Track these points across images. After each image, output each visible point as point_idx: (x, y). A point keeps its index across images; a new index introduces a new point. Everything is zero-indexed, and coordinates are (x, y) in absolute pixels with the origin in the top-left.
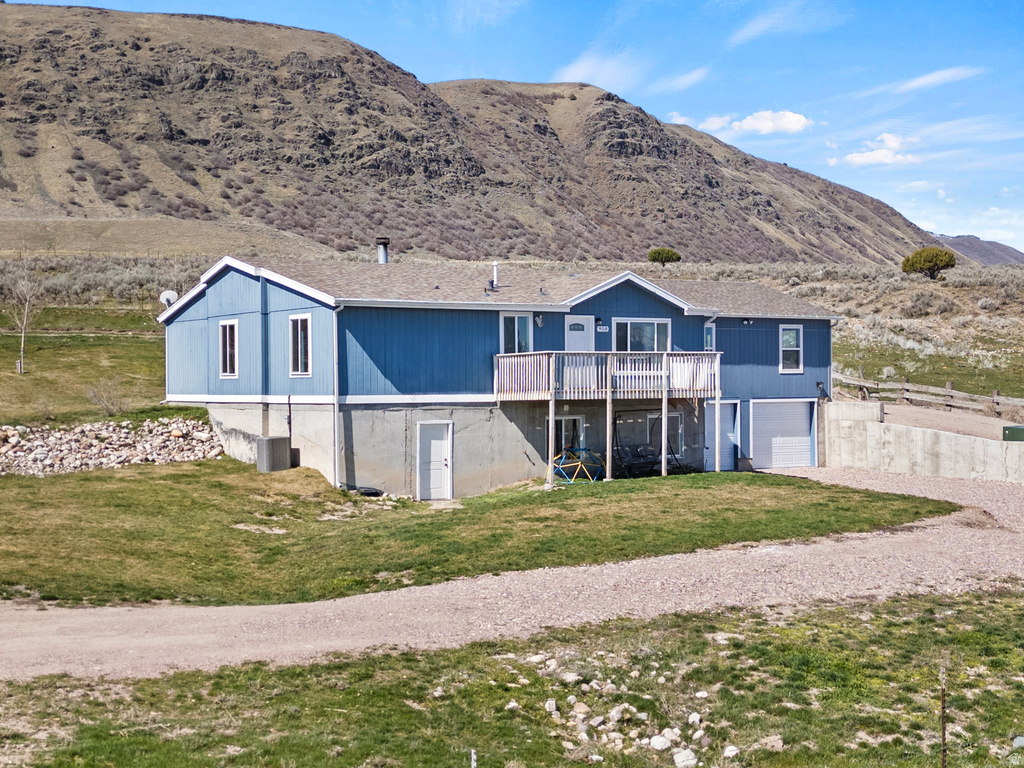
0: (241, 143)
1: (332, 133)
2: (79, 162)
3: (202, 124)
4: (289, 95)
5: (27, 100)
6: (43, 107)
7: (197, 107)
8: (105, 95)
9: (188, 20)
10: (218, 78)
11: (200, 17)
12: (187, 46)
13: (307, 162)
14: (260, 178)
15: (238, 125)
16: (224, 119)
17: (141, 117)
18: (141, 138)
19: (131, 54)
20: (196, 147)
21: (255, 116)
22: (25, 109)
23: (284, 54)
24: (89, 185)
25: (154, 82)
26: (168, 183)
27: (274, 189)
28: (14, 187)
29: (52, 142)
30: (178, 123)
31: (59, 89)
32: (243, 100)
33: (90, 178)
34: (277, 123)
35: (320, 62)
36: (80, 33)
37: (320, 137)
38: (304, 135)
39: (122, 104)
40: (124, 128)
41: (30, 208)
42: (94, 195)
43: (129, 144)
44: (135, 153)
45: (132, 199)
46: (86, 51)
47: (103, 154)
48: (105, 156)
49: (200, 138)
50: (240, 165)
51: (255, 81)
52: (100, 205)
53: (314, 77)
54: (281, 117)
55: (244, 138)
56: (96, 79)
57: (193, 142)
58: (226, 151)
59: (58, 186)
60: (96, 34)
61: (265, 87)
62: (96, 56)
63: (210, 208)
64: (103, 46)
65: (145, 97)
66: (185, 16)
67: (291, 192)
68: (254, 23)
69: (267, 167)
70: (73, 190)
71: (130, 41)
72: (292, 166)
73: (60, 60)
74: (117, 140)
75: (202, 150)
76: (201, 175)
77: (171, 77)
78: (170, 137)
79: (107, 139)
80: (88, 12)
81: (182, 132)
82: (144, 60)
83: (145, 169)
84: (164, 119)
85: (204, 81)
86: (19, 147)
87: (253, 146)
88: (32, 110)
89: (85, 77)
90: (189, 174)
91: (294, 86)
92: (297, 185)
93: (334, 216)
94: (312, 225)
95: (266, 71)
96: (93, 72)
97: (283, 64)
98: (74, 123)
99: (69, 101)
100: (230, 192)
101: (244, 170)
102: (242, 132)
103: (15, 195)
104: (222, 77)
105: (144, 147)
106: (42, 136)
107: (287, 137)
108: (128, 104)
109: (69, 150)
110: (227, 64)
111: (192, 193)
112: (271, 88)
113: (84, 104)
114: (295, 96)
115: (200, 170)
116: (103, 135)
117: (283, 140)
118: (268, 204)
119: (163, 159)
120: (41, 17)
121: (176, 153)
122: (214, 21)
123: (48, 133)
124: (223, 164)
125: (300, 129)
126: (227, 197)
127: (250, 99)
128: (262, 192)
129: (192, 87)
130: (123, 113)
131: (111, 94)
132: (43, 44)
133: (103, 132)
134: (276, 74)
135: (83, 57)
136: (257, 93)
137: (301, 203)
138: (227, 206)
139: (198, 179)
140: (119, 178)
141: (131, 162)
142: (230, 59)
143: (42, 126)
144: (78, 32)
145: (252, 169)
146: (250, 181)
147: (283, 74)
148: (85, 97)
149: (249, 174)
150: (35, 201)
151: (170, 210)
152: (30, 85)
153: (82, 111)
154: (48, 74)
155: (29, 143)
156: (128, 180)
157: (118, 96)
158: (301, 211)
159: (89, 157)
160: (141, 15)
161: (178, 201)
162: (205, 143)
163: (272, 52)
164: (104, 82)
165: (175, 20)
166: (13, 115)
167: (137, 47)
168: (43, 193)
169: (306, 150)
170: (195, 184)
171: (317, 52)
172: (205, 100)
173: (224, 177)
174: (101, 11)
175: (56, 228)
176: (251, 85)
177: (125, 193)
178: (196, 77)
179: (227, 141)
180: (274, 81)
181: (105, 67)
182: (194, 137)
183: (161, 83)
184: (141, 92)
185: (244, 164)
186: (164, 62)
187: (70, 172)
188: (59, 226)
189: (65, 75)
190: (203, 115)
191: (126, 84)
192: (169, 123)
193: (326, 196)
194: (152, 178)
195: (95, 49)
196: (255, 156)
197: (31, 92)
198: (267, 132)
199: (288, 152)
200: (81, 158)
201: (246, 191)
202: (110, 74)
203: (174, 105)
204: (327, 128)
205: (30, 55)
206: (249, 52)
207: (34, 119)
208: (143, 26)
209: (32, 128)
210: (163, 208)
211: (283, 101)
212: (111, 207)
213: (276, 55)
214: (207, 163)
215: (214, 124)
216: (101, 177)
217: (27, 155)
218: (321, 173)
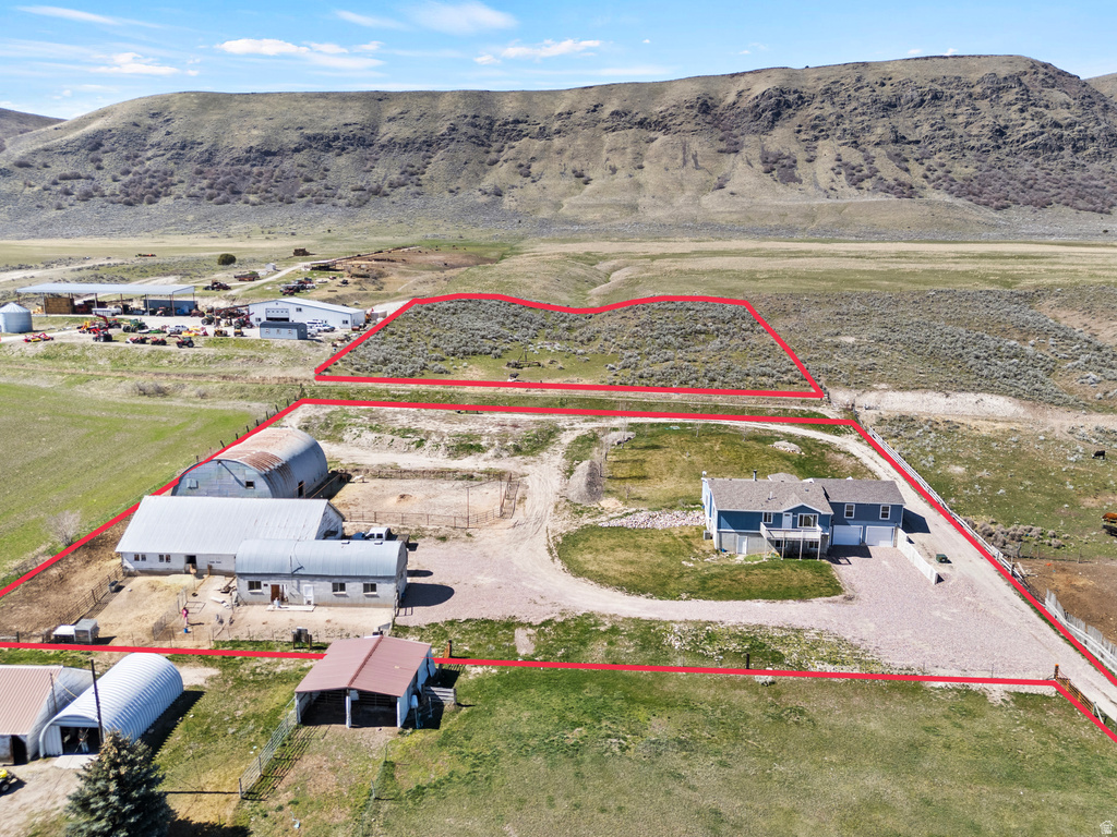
0: (941, 140)
1: (1006, 127)
2: (839, 163)
3: (917, 130)
4: (978, 104)
5: (814, 127)
6: (822, 130)
7: (916, 119)
8: (859, 119)
9: (918, 61)
10: (932, 99)
11: (927, 58)
12: (915, 79)
13: (984, 149)
14: (950, 163)
15: (941, 129)
16: (932, 126)
17: (880, 130)
18: (878, 144)
19: (879, 90)
20: (911, 146)
21: (954, 121)
22: (812, 133)
23: (980, 76)
24: (842, 177)
25: (891, 106)
26: (889, 171)
27: (959, 169)
28: (800, 182)
29: (825, 152)
30: (902, 131)
31: (833, 118)
32: (946, 111)
33: (843, 173)
34: (968, 124)
35: (1005, 78)
36: (850, 81)
37: (997, 131)
38: (985, 131)
39: (869, 123)
40: (868, 139)
41: (808, 195)
42: (845, 183)
43: (870, 148)
44: (873, 154)
45: (867, 184)
46: (852, 92)
47: (853, 156)
48: (854, 157)
49: (914, 139)
50: (938, 155)
51: (957, 97)
52: (847, 189)
53: (999, 89)
54: (971, 120)
55: (944, 137)
56: (856, 109)
57: (909, 143)
58: (931, 146)
59: (824, 178)
60: (859, 80)
61: (963, 100)
62: (857, 94)
63: (914, 186)
64: (862, 87)
65: (883, 117)
66: (917, 59)
67: (971, 170)
68: (962, 57)
69: (956, 155)
70: (833, 181)
71: (879, 81)
72: (974, 152)
73: (836, 100)
74: (863, 146)
75: (915, 147)
76: (912, 165)
77: (902, 101)
78: (896, 141)
79: (856, 148)
80: (856, 65)
81: (904, 138)
82: (886, 93)
83: (877, 164)
84: (894, 130)
85: (923, 101)
86: (807, 157)
87: (949, 142)
88: (816, 133)
89: (848, 108)
90: (904, 165)
91: (983, 96)
92: (975, 165)
93: (997, 185)
94: (981, 192)
95: (966, 90)
96: (854, 104)
97: (978, 83)
98: (839, 138)
99: (838, 125)
100: (929, 174)
101: (940, 158)
102: (943, 133)
103: (801, 187)
104: (936, 97)
105: (878, 149)
106: (820, 148)
107: (973, 133)
108: (873, 123)
109: (834, 156)
110: (939, 88)
111: (904, 177)
112: (967, 101)
113: (846, 126)
114: (983, 105)
115: (911, 161)
116: (855, 144)
117: (970, 136)
118: (953, 180)
119: (890, 156)
120: (828, 74)
121: (898, 152)
122: (935, 59)
123: (823, 145)
124: (927, 155)
125: (983, 126)
126: (926, 177)
127: (951, 110)
128: (950, 172)
129: (914, 106)
130: (868, 129)
131: (864, 117)
132: (827, 91)
133: (855, 142)
134: (972, 90)
135: (849, 96)
136: (957, 105)
137: (976, 178)
138: (925, 183)
139: (909, 167)
140: (860, 171)
141: (869, 159)
142: (941, 85)
143: (820, 142)
144: (849, 80)
145: (945, 156)
146: (944, 165)
147: (978, 89)
148: (847, 122)
149: (943, 161)
150: (811, 189)
151: (889, 189)
152: (817, 117)
153: (845, 130)
154: (828, 109)
155: (812, 154)
156: (866, 171)
157: (867, 118)
158: (975, 183)
159: (845, 160)
160: (889, 62)
161: (893, 183)
162: (918, 142)
163: (972, 75)
164: (860, 110)
165: (910, 62)
166: (805, 137)
167: (883, 85)
168: (816, 184)
169: (985, 140)
170: (907, 170)
171: (1003, 72)
172: (922, 113)
173: (927, 164)
174: (864, 64)
175: (818, 209)
176: (954, 101)
177: (863, 180)
178: (918, 99)
179: (931, 139)
180: (970, 96)
181: (862, 100)
182: (911, 139)
183: (895, 106)
184: (882, 114)
185: (941, 154)
186: (899, 92)
187: (833, 169)
188: (820, 207)
189: (838, 109)
190: (919, 124)
191: (873, 110)
192: (896, 132)
193: (994, 171)
194: (880, 169)
195: (856, 90)
196: (949, 149)
197: (817, 122)
198: (960, 131)
199: (972, 143)
200: (840, 160)
201: (940, 173)
202: (864, 104)
203: (901, 120)
204: (1003, 124)
205: (819, 99)
206: (956, 78)
207: (817, 138)
208: (889, 70)
209: (814, 144)
210: (884, 188)
211: (974, 109)
212: (853, 190)
213: (974, 77)
214: (917, 156)
215: (926, 129)
216: (850, 171)
217: (810, 161)
218: (993, 155)
